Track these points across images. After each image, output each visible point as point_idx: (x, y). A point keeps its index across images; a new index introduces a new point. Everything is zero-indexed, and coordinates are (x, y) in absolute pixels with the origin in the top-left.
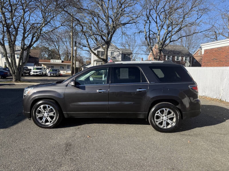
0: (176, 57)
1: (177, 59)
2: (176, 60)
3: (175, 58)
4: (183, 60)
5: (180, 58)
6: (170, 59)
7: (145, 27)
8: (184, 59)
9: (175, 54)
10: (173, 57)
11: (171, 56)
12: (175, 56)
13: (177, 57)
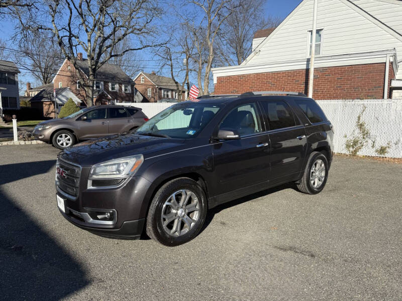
0: (110, 84)
1: (113, 88)
2: (110, 89)
3: (108, 85)
4: (121, 89)
5: (117, 86)
6: (101, 87)
7: (53, 21)
8: (123, 88)
9: (107, 79)
10: (106, 83)
11: (102, 83)
12: (108, 82)
13: (112, 85)
